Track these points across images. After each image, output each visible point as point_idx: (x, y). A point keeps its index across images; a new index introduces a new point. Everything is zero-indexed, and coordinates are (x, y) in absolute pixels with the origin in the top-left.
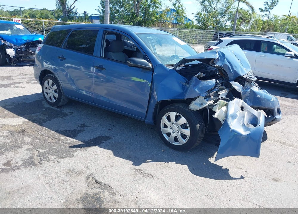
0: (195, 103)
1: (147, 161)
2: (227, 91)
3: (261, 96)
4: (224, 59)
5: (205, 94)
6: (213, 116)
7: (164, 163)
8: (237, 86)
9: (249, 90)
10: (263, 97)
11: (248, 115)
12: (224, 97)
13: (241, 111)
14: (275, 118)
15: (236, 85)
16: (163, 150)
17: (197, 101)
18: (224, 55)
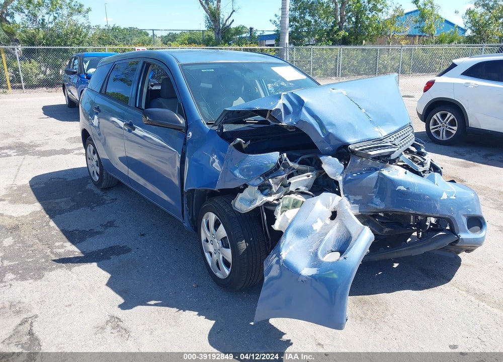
0: (242, 199)
1: (149, 303)
2: (311, 176)
3: (408, 189)
4: (301, 110)
5: (258, 182)
6: (272, 226)
7: (178, 310)
8: (331, 166)
9: (374, 175)
10: (416, 190)
11: (338, 231)
12: (303, 189)
13: (328, 221)
14: (458, 237)
15: (329, 164)
16: (194, 285)
17: (246, 194)
18: (301, 102)
